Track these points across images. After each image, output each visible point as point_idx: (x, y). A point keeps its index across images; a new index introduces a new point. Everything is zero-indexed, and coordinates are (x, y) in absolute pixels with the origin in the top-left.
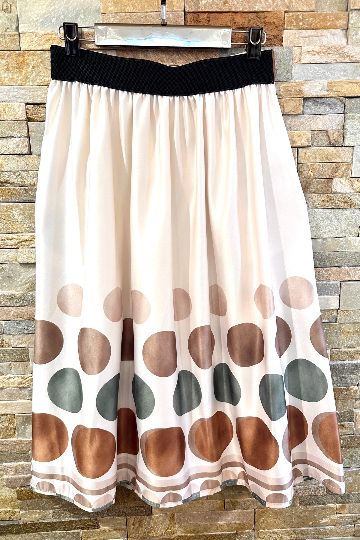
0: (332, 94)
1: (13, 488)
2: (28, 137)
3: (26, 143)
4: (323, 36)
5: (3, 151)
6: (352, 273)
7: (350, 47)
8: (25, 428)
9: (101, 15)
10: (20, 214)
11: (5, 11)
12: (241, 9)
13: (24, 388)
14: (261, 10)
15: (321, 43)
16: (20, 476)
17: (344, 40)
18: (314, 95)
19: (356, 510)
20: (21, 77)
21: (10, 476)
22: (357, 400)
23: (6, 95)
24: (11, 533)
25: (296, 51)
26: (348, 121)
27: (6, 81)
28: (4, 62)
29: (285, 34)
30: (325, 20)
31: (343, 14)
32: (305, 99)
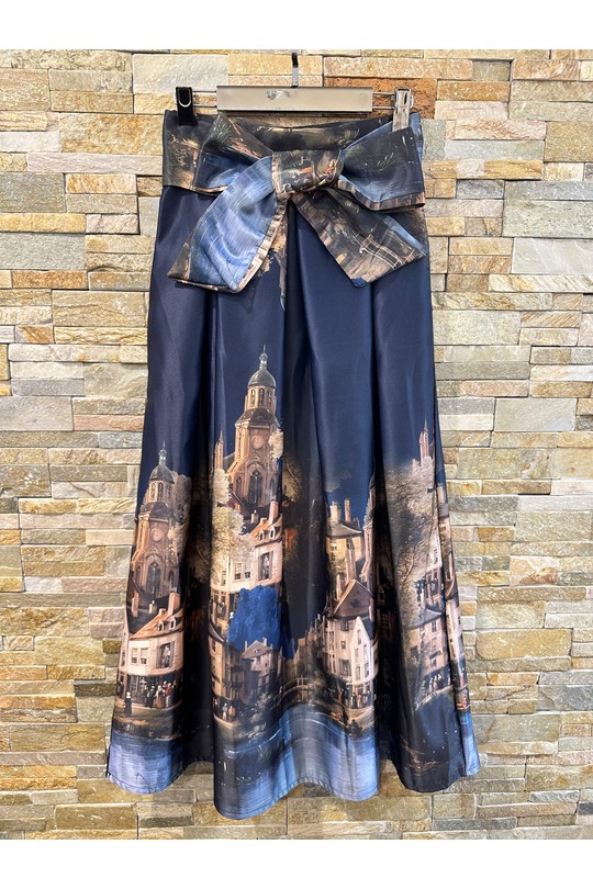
0: (489, 176)
1: (98, 639)
2: (138, 214)
3: (135, 221)
4: (479, 108)
5: (107, 230)
6: (509, 387)
7: (512, 122)
8: (117, 564)
9: (227, 77)
10: (124, 305)
11: (118, 68)
12: (387, 75)
13: (118, 514)
14: (411, 76)
15: (478, 116)
16: (107, 624)
17: (505, 115)
18: (469, 176)
19: (510, 682)
20: (132, 145)
21: (97, 622)
22: (513, 542)
23: (114, 165)
24: (93, 695)
25: (450, 125)
26: (507, 207)
27: (116, 148)
28: (114, 126)
29: (438, 104)
30: (483, 90)
31: (503, 84)
32: (458, 181)
